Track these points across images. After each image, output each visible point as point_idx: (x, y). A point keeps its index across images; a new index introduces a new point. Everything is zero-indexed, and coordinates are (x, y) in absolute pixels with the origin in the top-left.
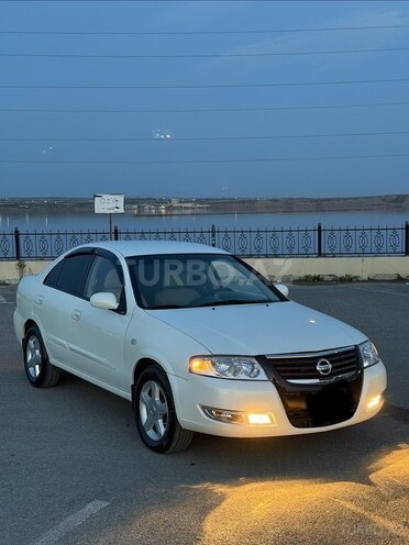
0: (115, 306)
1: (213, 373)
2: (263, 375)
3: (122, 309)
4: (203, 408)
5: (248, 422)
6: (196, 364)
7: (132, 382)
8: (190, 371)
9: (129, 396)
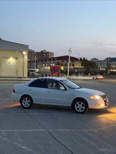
0: (64, 89)
9: (70, 105)
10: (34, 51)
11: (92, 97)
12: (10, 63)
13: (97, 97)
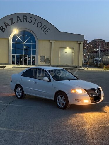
0: (48, 80)
3: (50, 81)
4: (75, 99)
5: (84, 102)
7: (54, 96)
9: (53, 99)
10: (104, 41)
11: (73, 91)
12: (66, 53)
13: (80, 91)
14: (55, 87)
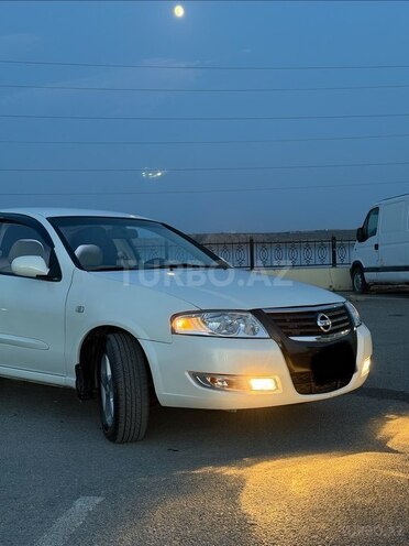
0: (45, 271)
1: (205, 331)
2: (263, 333)
4: (194, 375)
5: (250, 388)
6: (180, 324)
7: (76, 361)
8: (173, 332)
14: (80, 310)
